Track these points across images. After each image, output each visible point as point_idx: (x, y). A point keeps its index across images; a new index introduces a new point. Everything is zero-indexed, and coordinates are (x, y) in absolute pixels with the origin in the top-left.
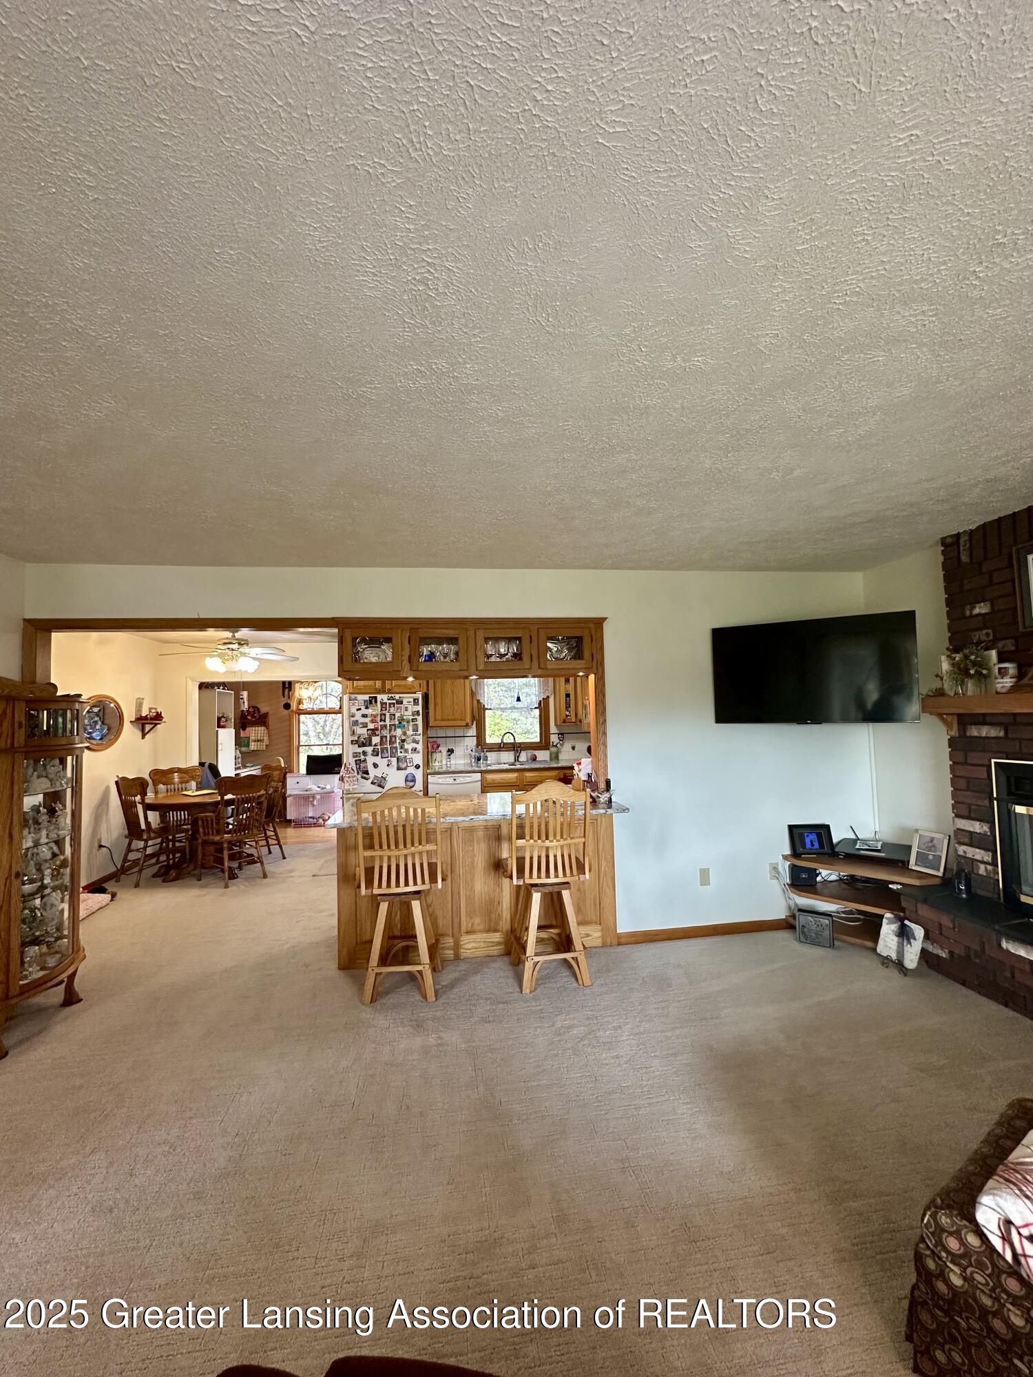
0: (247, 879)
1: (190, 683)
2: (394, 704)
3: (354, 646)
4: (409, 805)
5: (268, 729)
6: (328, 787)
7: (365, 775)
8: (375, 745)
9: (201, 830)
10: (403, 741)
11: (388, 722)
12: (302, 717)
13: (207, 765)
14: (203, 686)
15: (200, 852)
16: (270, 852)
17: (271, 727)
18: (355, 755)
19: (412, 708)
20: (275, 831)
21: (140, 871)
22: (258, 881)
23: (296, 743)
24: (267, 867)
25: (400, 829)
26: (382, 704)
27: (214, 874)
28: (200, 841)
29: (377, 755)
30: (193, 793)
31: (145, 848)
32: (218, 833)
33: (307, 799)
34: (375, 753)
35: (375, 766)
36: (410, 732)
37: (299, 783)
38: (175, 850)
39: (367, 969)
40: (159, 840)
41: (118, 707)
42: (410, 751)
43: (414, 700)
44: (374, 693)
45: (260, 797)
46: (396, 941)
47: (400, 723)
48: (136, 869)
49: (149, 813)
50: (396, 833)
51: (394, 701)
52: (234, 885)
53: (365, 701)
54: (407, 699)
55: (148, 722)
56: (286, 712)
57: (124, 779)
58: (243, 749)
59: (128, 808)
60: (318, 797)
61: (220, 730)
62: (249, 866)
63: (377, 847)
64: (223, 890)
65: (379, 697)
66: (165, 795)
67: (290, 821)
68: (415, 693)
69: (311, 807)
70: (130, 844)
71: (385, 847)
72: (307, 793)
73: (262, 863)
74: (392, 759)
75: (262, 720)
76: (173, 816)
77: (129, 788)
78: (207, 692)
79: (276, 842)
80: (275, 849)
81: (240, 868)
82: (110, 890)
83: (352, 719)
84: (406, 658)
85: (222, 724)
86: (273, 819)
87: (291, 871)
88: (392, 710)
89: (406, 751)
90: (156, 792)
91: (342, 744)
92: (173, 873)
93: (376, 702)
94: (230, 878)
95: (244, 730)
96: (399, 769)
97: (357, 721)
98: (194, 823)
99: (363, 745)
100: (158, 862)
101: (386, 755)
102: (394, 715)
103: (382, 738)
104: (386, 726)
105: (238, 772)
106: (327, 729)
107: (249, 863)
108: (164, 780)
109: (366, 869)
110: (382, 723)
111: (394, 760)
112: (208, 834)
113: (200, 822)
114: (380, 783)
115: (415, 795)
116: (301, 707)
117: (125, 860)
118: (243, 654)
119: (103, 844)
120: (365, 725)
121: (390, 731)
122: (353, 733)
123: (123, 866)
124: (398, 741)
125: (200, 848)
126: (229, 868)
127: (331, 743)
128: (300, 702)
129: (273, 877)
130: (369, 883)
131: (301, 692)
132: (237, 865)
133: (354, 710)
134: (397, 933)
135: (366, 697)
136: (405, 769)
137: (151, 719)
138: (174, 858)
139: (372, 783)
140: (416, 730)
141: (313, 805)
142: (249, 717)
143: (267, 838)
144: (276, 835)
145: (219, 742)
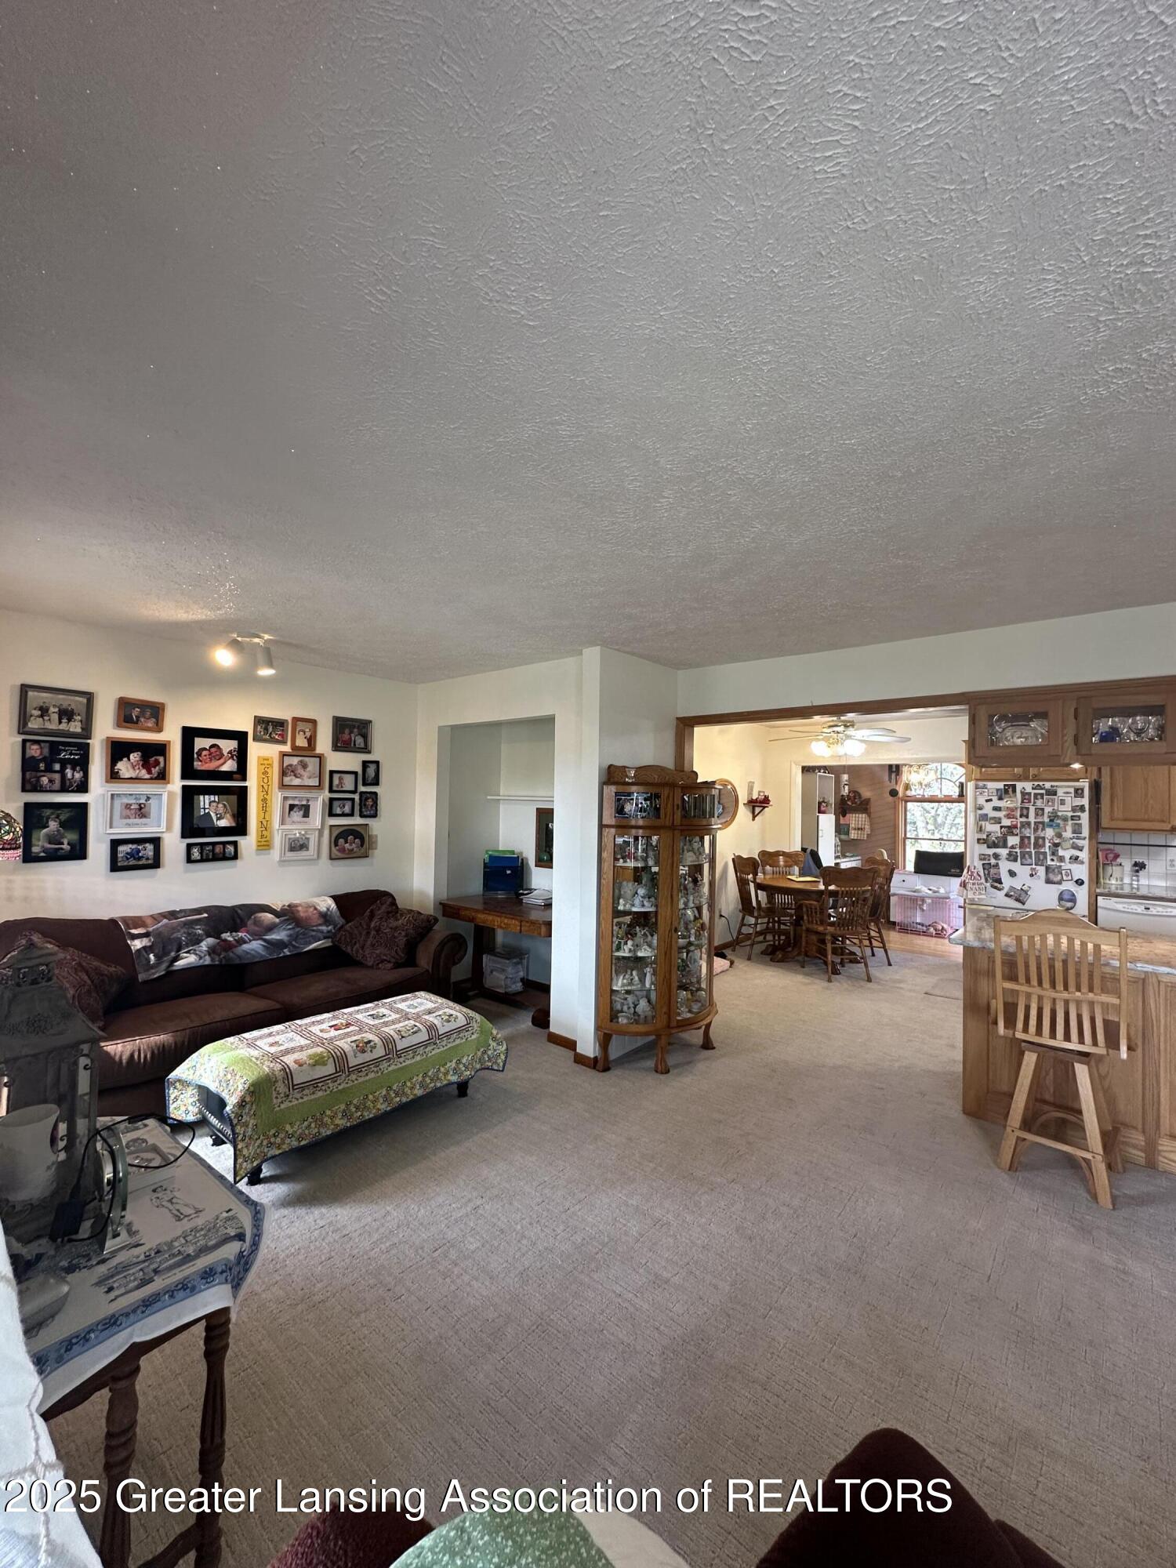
0: (849, 977)
1: (793, 766)
2: (1042, 795)
3: (991, 725)
4: (1074, 936)
5: (869, 816)
6: (942, 891)
7: (996, 884)
8: (1013, 847)
9: (805, 917)
10: (1056, 845)
11: (1032, 819)
12: (910, 805)
13: (808, 851)
14: (806, 770)
15: (804, 939)
16: (873, 955)
17: (872, 816)
18: (983, 857)
19: (1071, 801)
20: (879, 932)
21: (752, 945)
22: (862, 983)
23: (901, 835)
24: (873, 971)
25: (1058, 965)
26: (1023, 794)
27: (816, 964)
28: (804, 928)
29: (1015, 860)
30: (797, 879)
31: (756, 924)
32: (822, 923)
33: (914, 901)
34: (1012, 857)
35: (1012, 874)
36: (1068, 834)
37: (906, 881)
38: (780, 933)
39: (1005, 1127)
40: (766, 920)
41: (734, 790)
42: (1067, 860)
43: (1076, 790)
44: (1012, 780)
45: (864, 892)
46: (1046, 1108)
47: (1051, 821)
48: (749, 942)
49: (759, 891)
50: (1052, 967)
51: (1043, 791)
52: (836, 980)
53: (997, 790)
54: (1064, 789)
55: (758, 804)
56: (891, 799)
57: (740, 857)
58: (843, 837)
59: (742, 884)
60: (929, 901)
61: (821, 816)
62: (851, 965)
63: (1022, 978)
64: (826, 984)
65: (1019, 786)
66: (771, 876)
67: (894, 923)
68: (1078, 780)
69: (919, 913)
70: (743, 919)
71: (1034, 982)
72: (916, 894)
73: (866, 965)
74: (1038, 868)
75: (863, 806)
76: (779, 898)
77: (744, 866)
78: (810, 776)
79: (881, 945)
80: (879, 952)
81: (842, 964)
82: (729, 957)
83: (980, 812)
84: (1070, 739)
85: (823, 809)
86: (878, 919)
87: (900, 981)
88: (1039, 803)
89: (1062, 859)
90: (764, 873)
91: (965, 841)
92: (779, 955)
93: (1014, 791)
94: (833, 973)
95: (844, 816)
96: (1048, 881)
97: (987, 815)
98: (799, 908)
99: (994, 845)
100: (765, 940)
101: (1029, 861)
102: (1043, 810)
103: (1022, 839)
104: (1029, 824)
105: (838, 861)
106: (940, 820)
107: (851, 961)
108: (770, 862)
109: (1006, 1004)
110: (1024, 819)
111: (1041, 870)
112: (812, 922)
113: (804, 909)
114: (1020, 896)
115: (1077, 922)
116: (909, 793)
117: (739, 932)
118: (848, 737)
119: (723, 914)
120: (998, 821)
121: (1036, 830)
122: (980, 830)
123: (737, 938)
124: (1048, 844)
125: (804, 935)
126: (833, 962)
127: (945, 838)
128: (907, 787)
129: (878, 983)
130: (1010, 1023)
131: (909, 776)
132: (839, 961)
133: (981, 801)
134: (1048, 1097)
135: (1000, 785)
136: (1059, 883)
137: (761, 802)
138: (779, 940)
139: (1006, 895)
140: (1077, 830)
141: (923, 910)
142: (849, 803)
143: (870, 938)
144: (881, 936)
145: (820, 828)
